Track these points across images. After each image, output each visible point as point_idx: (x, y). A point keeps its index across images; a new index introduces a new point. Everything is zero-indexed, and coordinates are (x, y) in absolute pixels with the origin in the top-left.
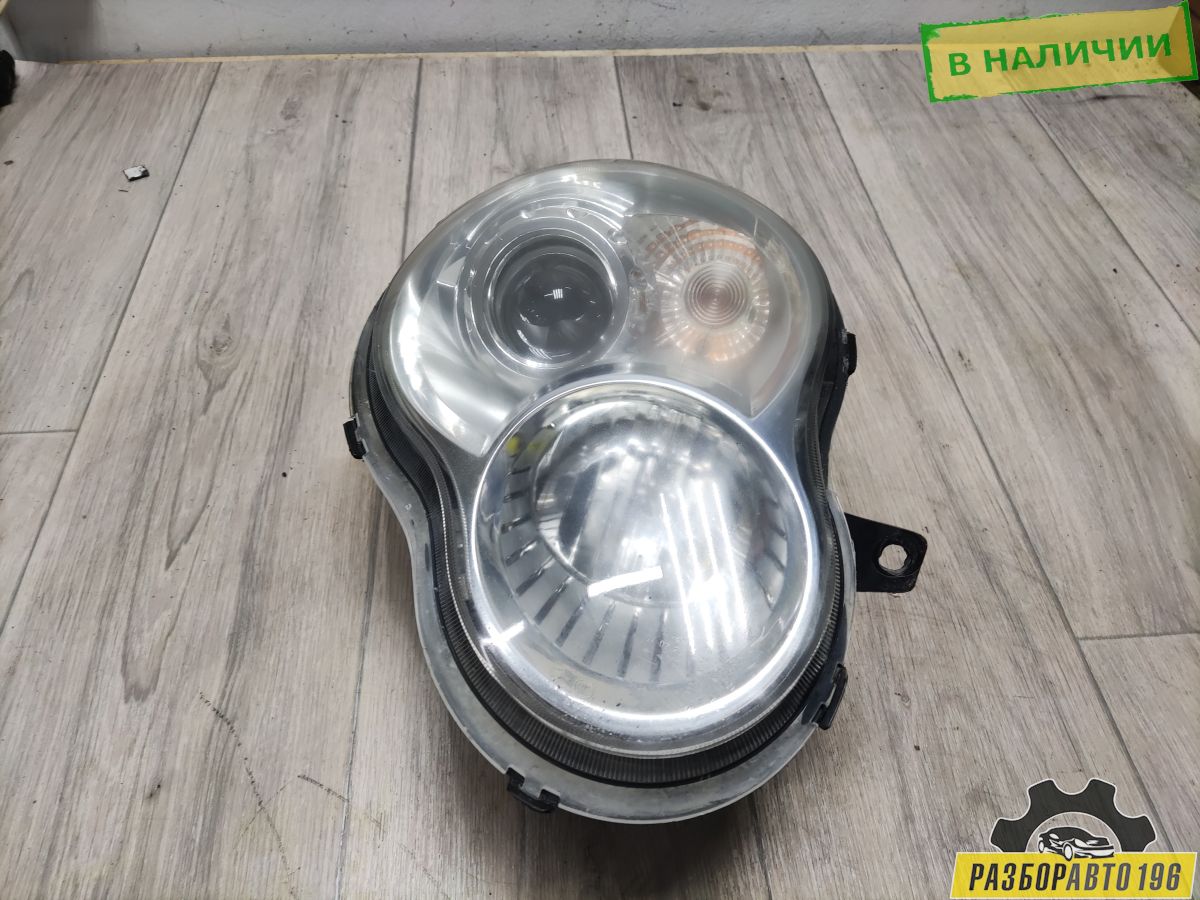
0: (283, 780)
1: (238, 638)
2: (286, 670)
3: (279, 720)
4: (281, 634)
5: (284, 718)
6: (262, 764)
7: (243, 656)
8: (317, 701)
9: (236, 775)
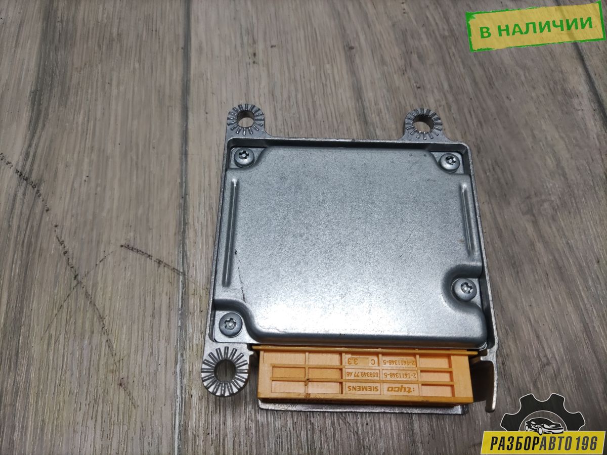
0: (102, 250)
1: (40, 95)
2: (97, 130)
3: (93, 184)
4: (90, 91)
5: (99, 181)
6: (75, 233)
7: (47, 115)
8: (137, 164)
9: (45, 246)
